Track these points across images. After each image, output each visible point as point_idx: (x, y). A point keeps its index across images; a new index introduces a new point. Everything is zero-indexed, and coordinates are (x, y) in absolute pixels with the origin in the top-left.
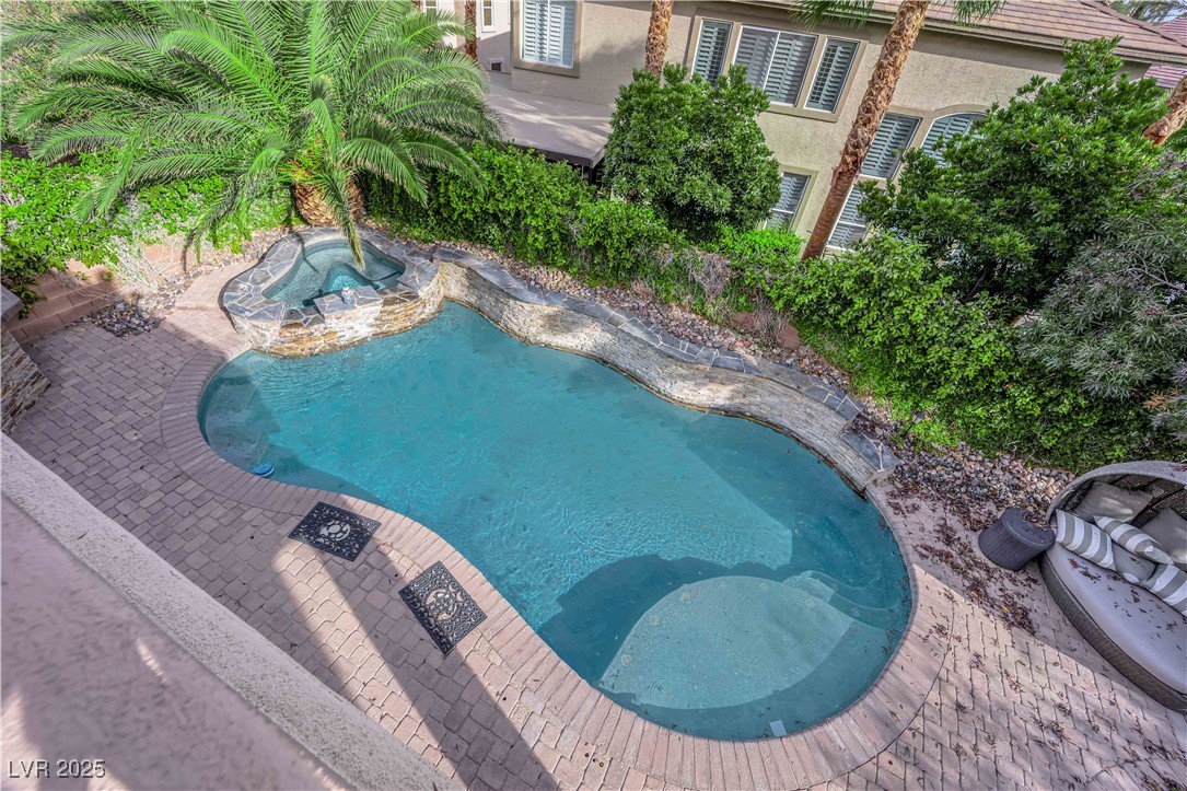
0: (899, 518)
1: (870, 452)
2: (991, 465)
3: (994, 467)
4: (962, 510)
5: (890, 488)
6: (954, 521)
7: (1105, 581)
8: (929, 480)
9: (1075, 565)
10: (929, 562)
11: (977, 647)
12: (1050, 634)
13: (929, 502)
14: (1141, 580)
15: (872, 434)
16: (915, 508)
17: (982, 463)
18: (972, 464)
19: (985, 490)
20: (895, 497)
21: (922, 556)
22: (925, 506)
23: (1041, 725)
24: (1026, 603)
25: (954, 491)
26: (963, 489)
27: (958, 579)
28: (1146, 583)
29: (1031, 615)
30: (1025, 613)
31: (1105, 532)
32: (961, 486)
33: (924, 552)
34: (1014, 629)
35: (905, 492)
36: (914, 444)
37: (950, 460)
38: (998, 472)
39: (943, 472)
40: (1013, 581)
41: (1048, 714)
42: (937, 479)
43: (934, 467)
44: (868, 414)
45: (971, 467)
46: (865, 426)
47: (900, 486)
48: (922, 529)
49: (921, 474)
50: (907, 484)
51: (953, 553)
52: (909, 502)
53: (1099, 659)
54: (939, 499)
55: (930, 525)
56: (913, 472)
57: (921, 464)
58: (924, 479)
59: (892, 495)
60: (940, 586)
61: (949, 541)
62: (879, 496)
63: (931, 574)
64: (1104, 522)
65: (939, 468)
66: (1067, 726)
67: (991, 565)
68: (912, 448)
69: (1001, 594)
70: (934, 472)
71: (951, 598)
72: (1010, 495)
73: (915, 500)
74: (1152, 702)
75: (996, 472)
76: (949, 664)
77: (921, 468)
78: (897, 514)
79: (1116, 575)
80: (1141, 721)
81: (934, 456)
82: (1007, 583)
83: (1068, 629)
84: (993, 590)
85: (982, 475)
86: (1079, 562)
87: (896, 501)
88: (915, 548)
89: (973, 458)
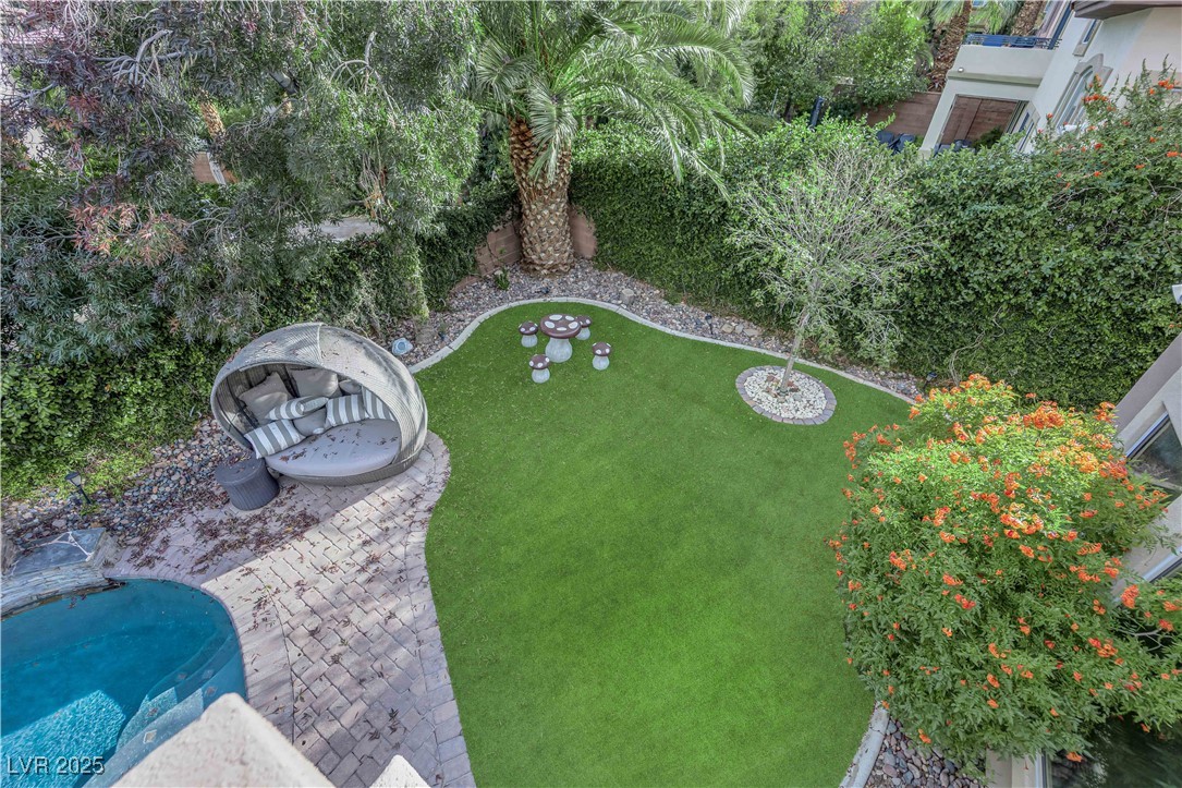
0: (159, 566)
1: (61, 553)
2: (197, 442)
3: (201, 441)
4: (206, 498)
5: (128, 553)
6: (207, 514)
7: (310, 448)
8: (157, 507)
9: (286, 459)
10: (212, 567)
11: (292, 579)
12: (326, 509)
13: (175, 523)
14: (322, 427)
15: (55, 532)
16: (165, 542)
17: (188, 448)
18: (181, 457)
19: (210, 464)
20: (140, 554)
21: (201, 571)
22: (173, 531)
23: (363, 569)
24: (299, 508)
25: (188, 491)
26: (193, 482)
27: (245, 551)
28: (326, 426)
29: (308, 512)
30: (303, 515)
31: (278, 421)
32: (188, 482)
33: (201, 566)
34: (306, 535)
35: (146, 539)
36: (109, 496)
37: (158, 474)
38: (207, 441)
39: (161, 489)
40: (281, 504)
41: (361, 557)
42: (163, 499)
43: (150, 494)
44: (31, 520)
45: (183, 459)
46: (39, 535)
47: (137, 540)
48: (186, 550)
49: (145, 510)
50: (140, 530)
51: (225, 537)
52: (156, 543)
53: (361, 488)
54: (181, 511)
55: (190, 540)
56: (138, 516)
57: (136, 503)
58: (153, 511)
59: (136, 555)
60: (235, 574)
61: (215, 534)
62: (124, 570)
63: (221, 574)
64: (272, 415)
65: (155, 489)
66: (375, 549)
67: (258, 512)
68: (113, 500)
69: (279, 523)
70: (154, 497)
71: (250, 571)
72: (230, 448)
73: (161, 535)
74: (398, 478)
75: (205, 443)
76: (285, 616)
77: (139, 506)
78: (154, 565)
79: (309, 438)
80: (401, 494)
81: (140, 485)
82: (279, 510)
83: (333, 492)
84: (274, 527)
85: (196, 457)
86: (287, 454)
87: (143, 557)
88: (192, 573)
89: (177, 451)
